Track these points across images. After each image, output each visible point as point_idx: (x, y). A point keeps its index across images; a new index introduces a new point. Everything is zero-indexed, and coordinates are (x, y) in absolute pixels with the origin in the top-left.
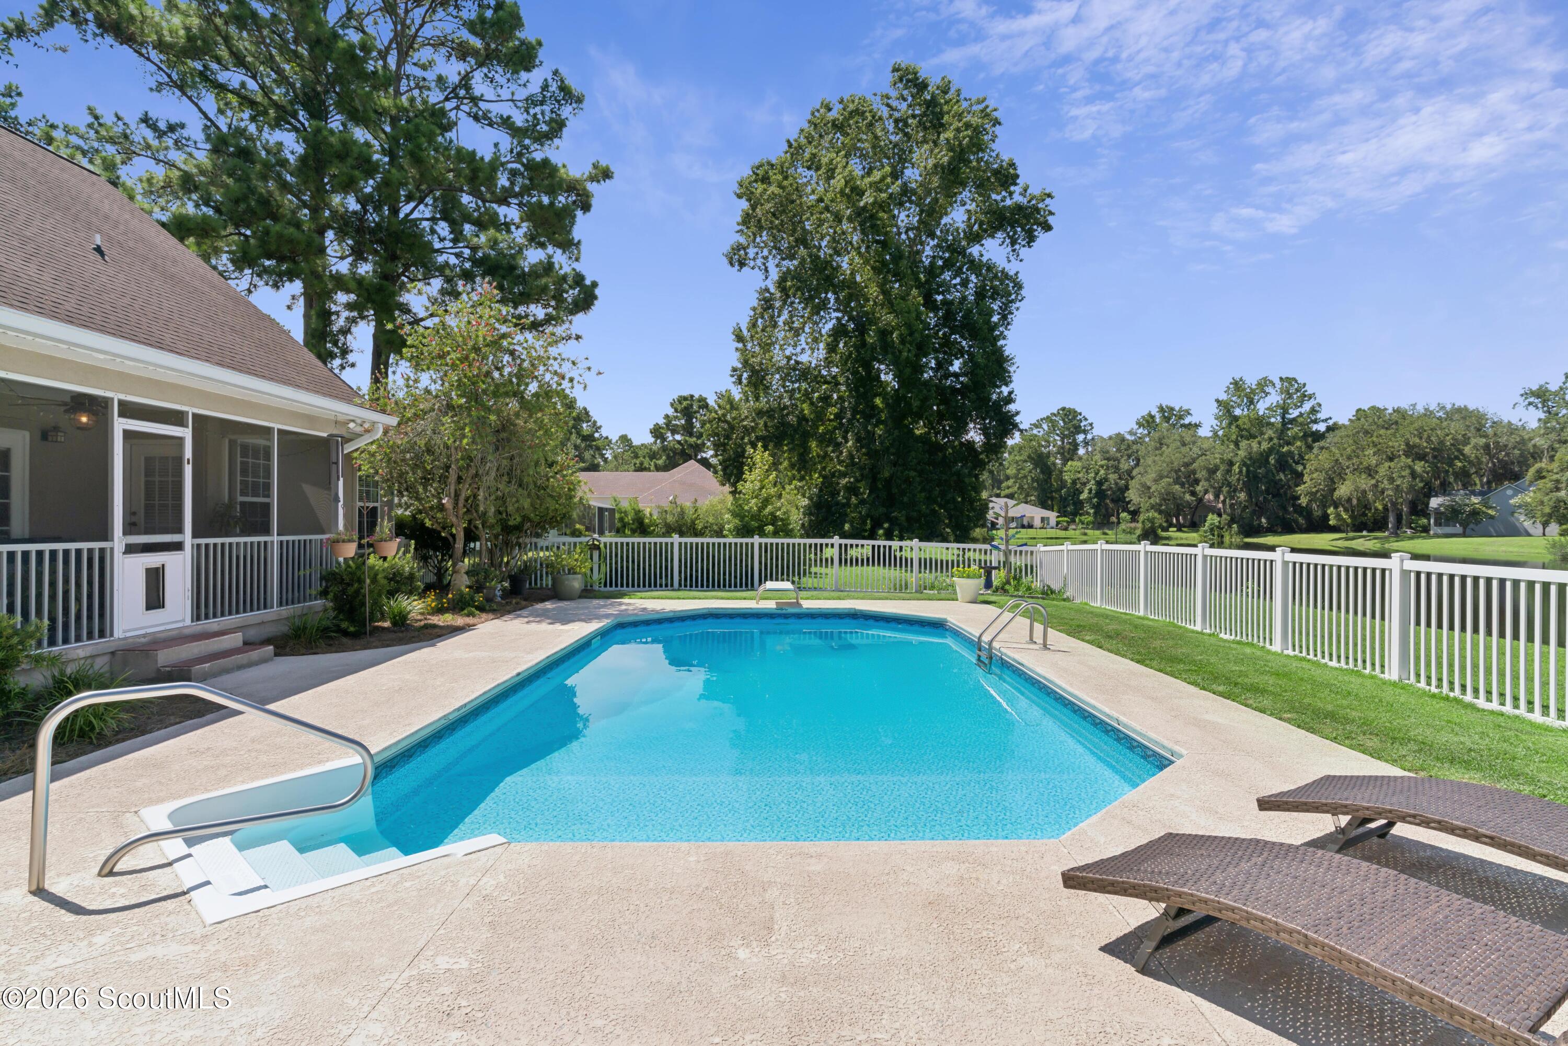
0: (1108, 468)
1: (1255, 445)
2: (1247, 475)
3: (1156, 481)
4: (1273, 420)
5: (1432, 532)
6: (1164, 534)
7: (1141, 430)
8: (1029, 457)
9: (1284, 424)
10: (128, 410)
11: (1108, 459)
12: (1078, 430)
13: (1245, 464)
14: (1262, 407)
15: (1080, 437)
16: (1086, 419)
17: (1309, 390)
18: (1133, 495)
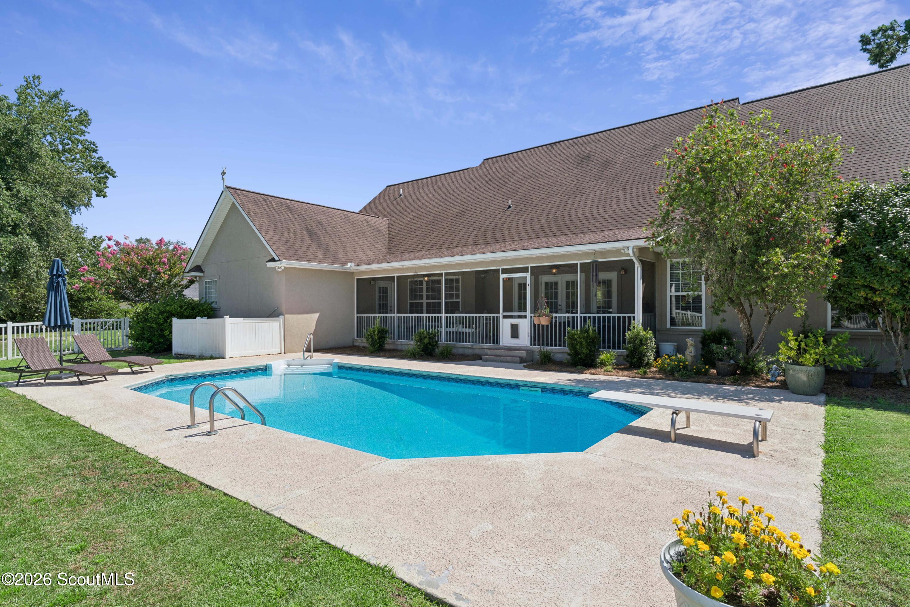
10: (505, 271)
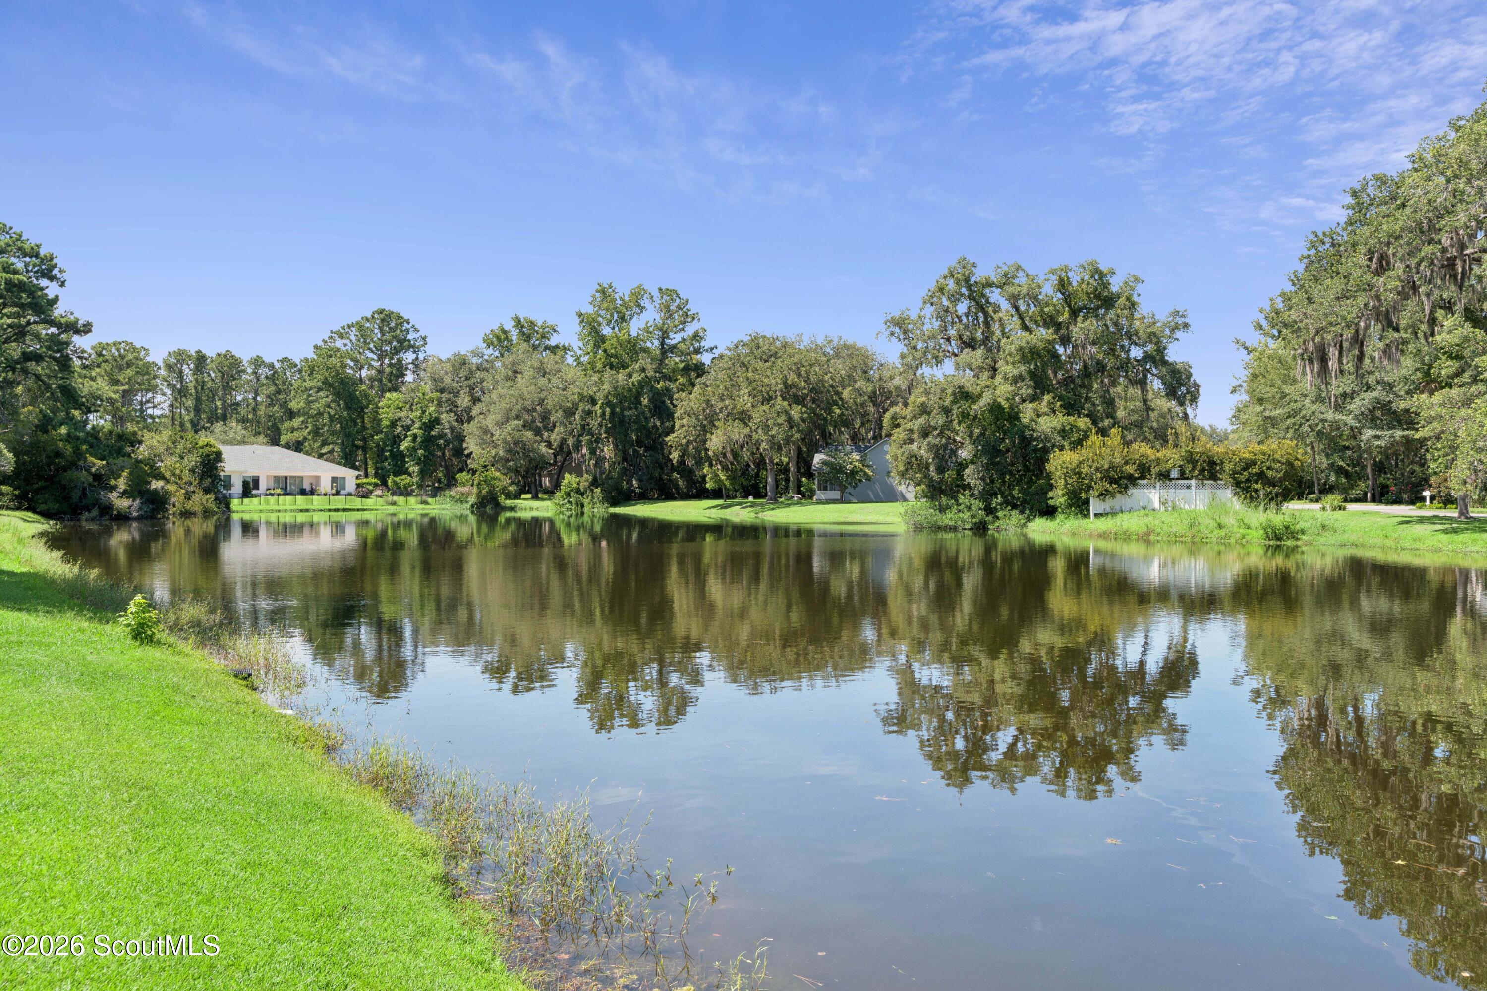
0: (440, 404)
1: (621, 376)
2: (611, 420)
3: (500, 424)
4: (649, 345)
5: (815, 498)
6: (509, 503)
7: (490, 351)
8: (325, 382)
9: (664, 353)
11: (442, 391)
12: (404, 344)
13: (609, 404)
14: (635, 327)
15: (409, 357)
16: (416, 330)
17: (693, 308)
18: (471, 445)
